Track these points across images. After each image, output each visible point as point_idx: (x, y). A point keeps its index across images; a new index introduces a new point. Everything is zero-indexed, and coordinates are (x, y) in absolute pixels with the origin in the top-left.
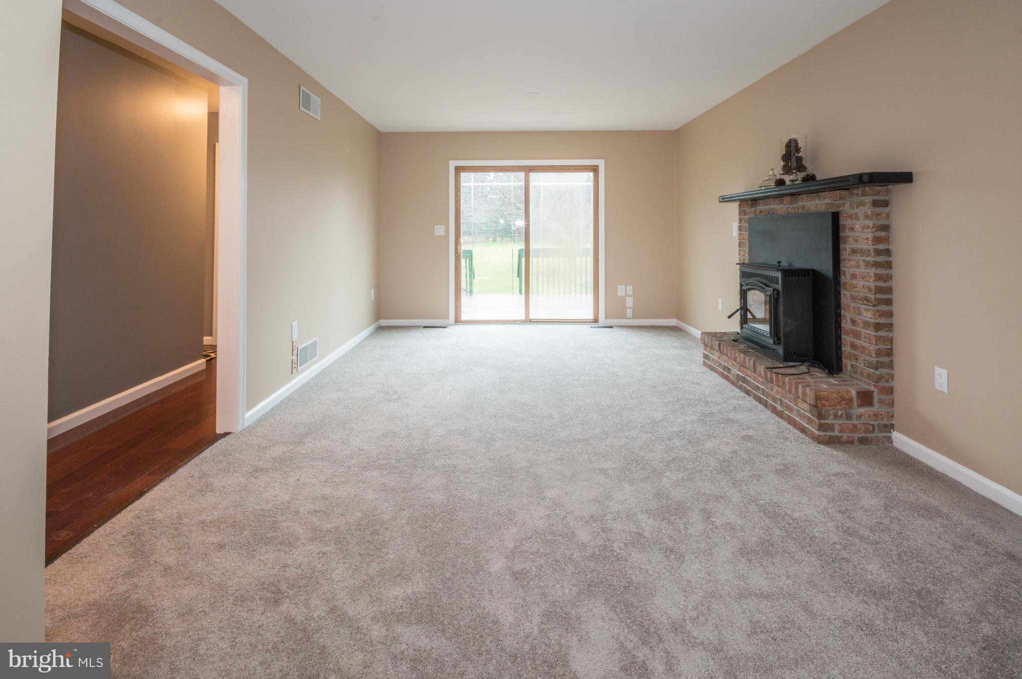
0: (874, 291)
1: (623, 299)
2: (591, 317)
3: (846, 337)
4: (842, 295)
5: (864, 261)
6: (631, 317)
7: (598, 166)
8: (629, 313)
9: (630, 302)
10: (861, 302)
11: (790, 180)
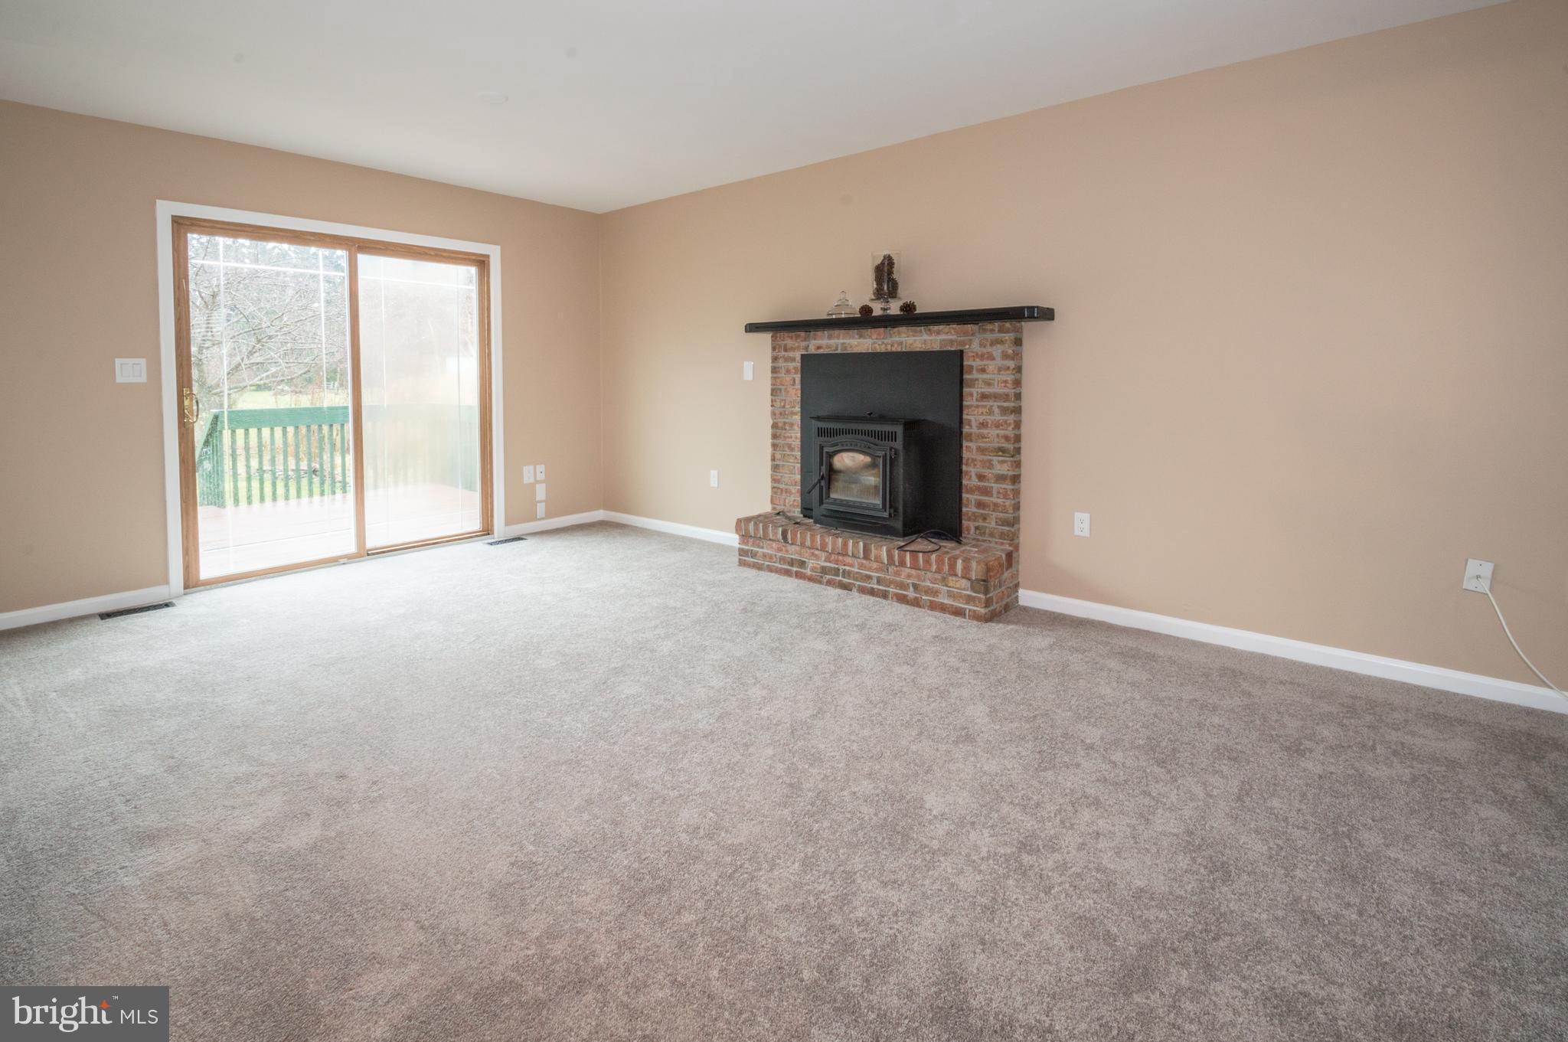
0: (1013, 439)
1: (531, 488)
2: (476, 525)
3: (967, 496)
4: (964, 448)
5: (999, 407)
6: (544, 516)
7: (488, 256)
8: (541, 510)
9: (541, 492)
10: (995, 454)
11: (881, 308)
